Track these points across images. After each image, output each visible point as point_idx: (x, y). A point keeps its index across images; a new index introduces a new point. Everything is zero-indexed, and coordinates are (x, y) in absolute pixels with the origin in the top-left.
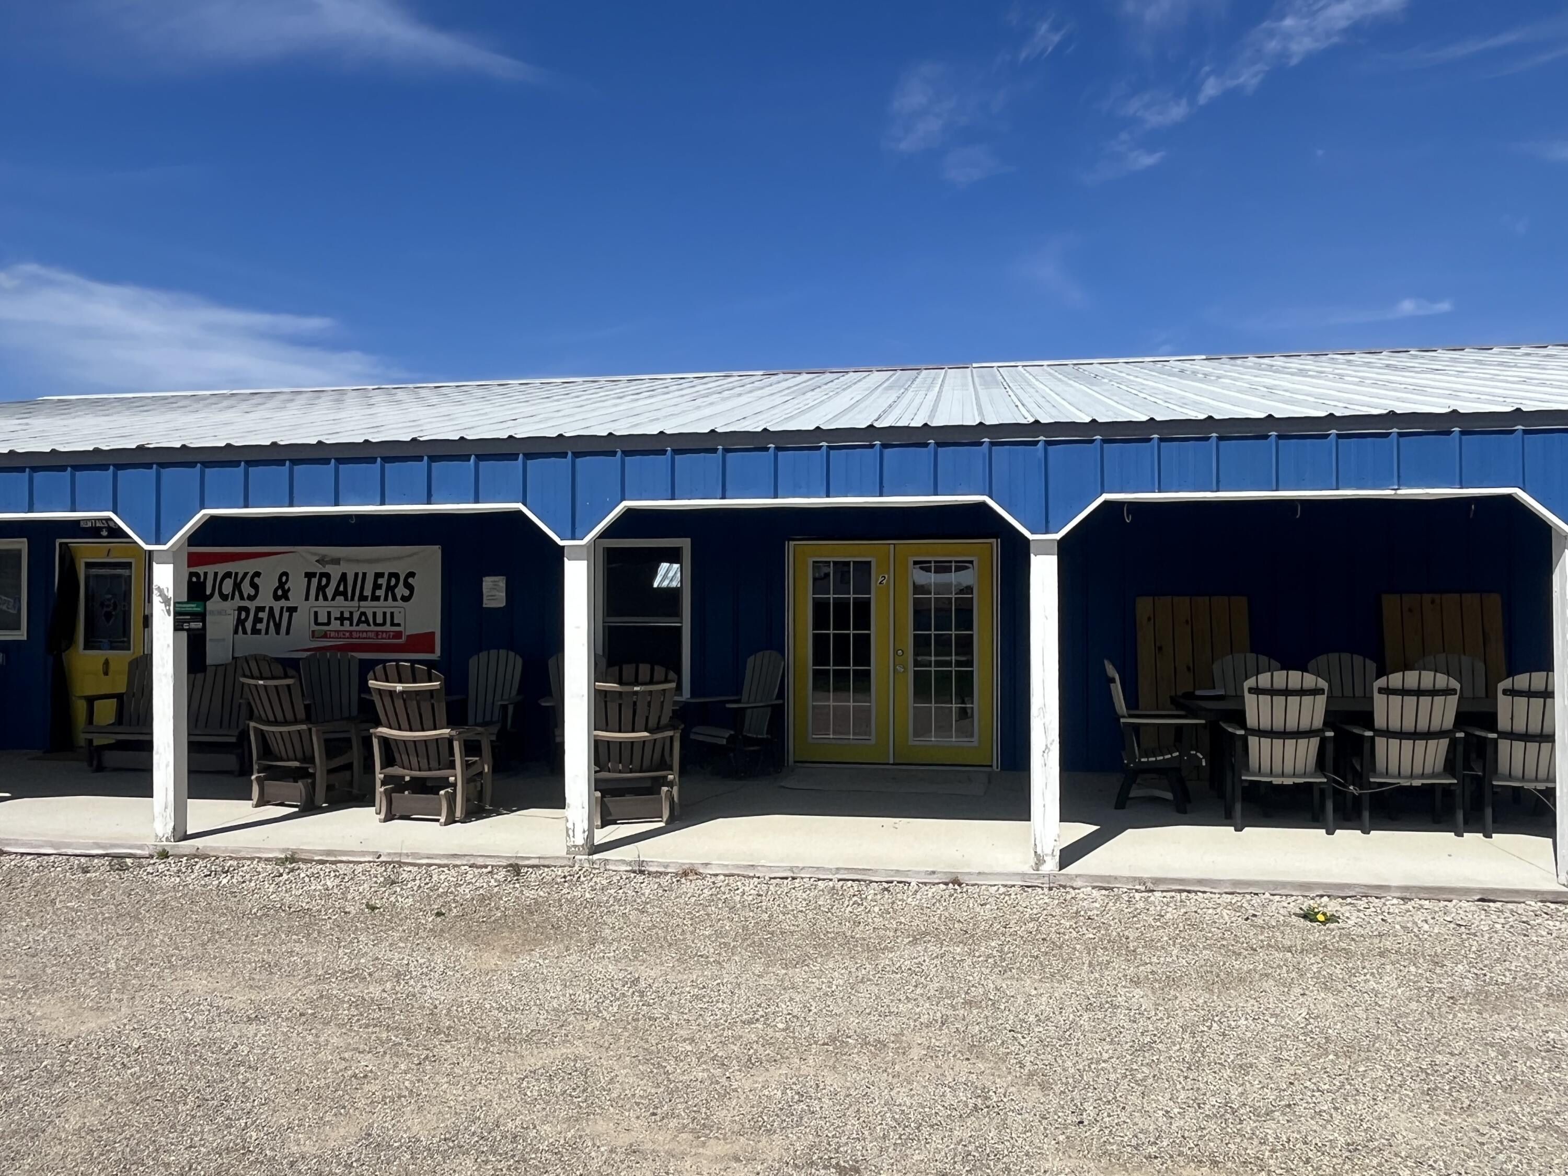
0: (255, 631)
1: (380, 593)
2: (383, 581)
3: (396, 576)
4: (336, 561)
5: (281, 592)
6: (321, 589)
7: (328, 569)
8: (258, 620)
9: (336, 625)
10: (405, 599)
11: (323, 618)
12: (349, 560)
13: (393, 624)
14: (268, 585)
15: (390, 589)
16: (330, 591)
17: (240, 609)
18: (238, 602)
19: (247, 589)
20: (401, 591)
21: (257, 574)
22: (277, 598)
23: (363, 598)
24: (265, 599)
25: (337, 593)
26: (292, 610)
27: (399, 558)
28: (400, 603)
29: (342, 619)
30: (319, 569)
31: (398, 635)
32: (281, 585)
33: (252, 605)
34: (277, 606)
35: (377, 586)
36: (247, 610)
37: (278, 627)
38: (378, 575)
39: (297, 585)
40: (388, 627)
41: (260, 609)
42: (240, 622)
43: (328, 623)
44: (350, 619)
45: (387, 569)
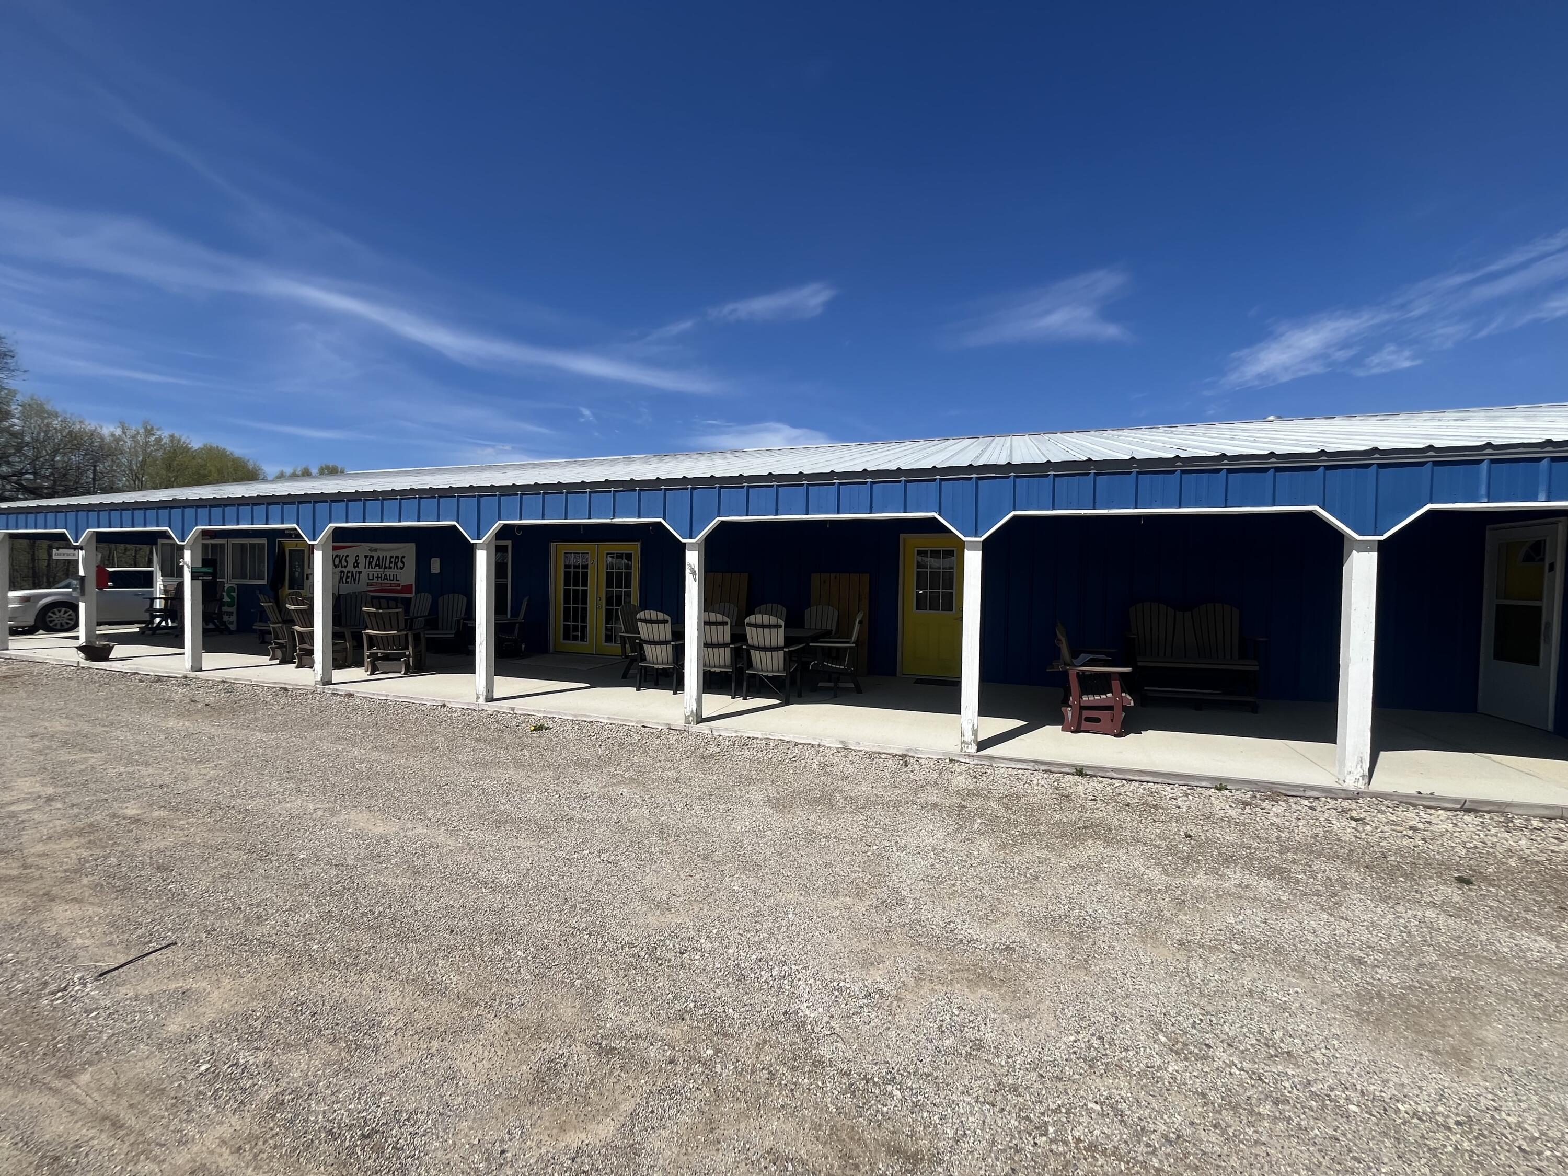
0: (347, 582)
1: (392, 565)
2: (393, 560)
3: (398, 557)
4: (376, 550)
5: (356, 565)
6: (370, 563)
7: (374, 554)
8: (348, 577)
9: (375, 580)
10: (401, 568)
11: (371, 577)
12: (381, 550)
13: (397, 580)
14: (351, 561)
15: (396, 564)
16: (374, 564)
17: (342, 572)
18: (340, 569)
19: (344, 563)
20: (400, 564)
21: (347, 556)
22: (355, 567)
23: (386, 568)
24: (350, 568)
25: (376, 565)
26: (360, 573)
27: (398, 549)
28: (399, 570)
29: (378, 577)
30: (369, 554)
31: (399, 585)
32: (356, 561)
33: (345, 570)
34: (355, 570)
35: (391, 562)
36: (343, 572)
37: (355, 580)
38: (391, 557)
39: (362, 560)
40: (395, 582)
41: (348, 572)
42: (341, 578)
43: (373, 579)
44: (381, 577)
45: (394, 554)
